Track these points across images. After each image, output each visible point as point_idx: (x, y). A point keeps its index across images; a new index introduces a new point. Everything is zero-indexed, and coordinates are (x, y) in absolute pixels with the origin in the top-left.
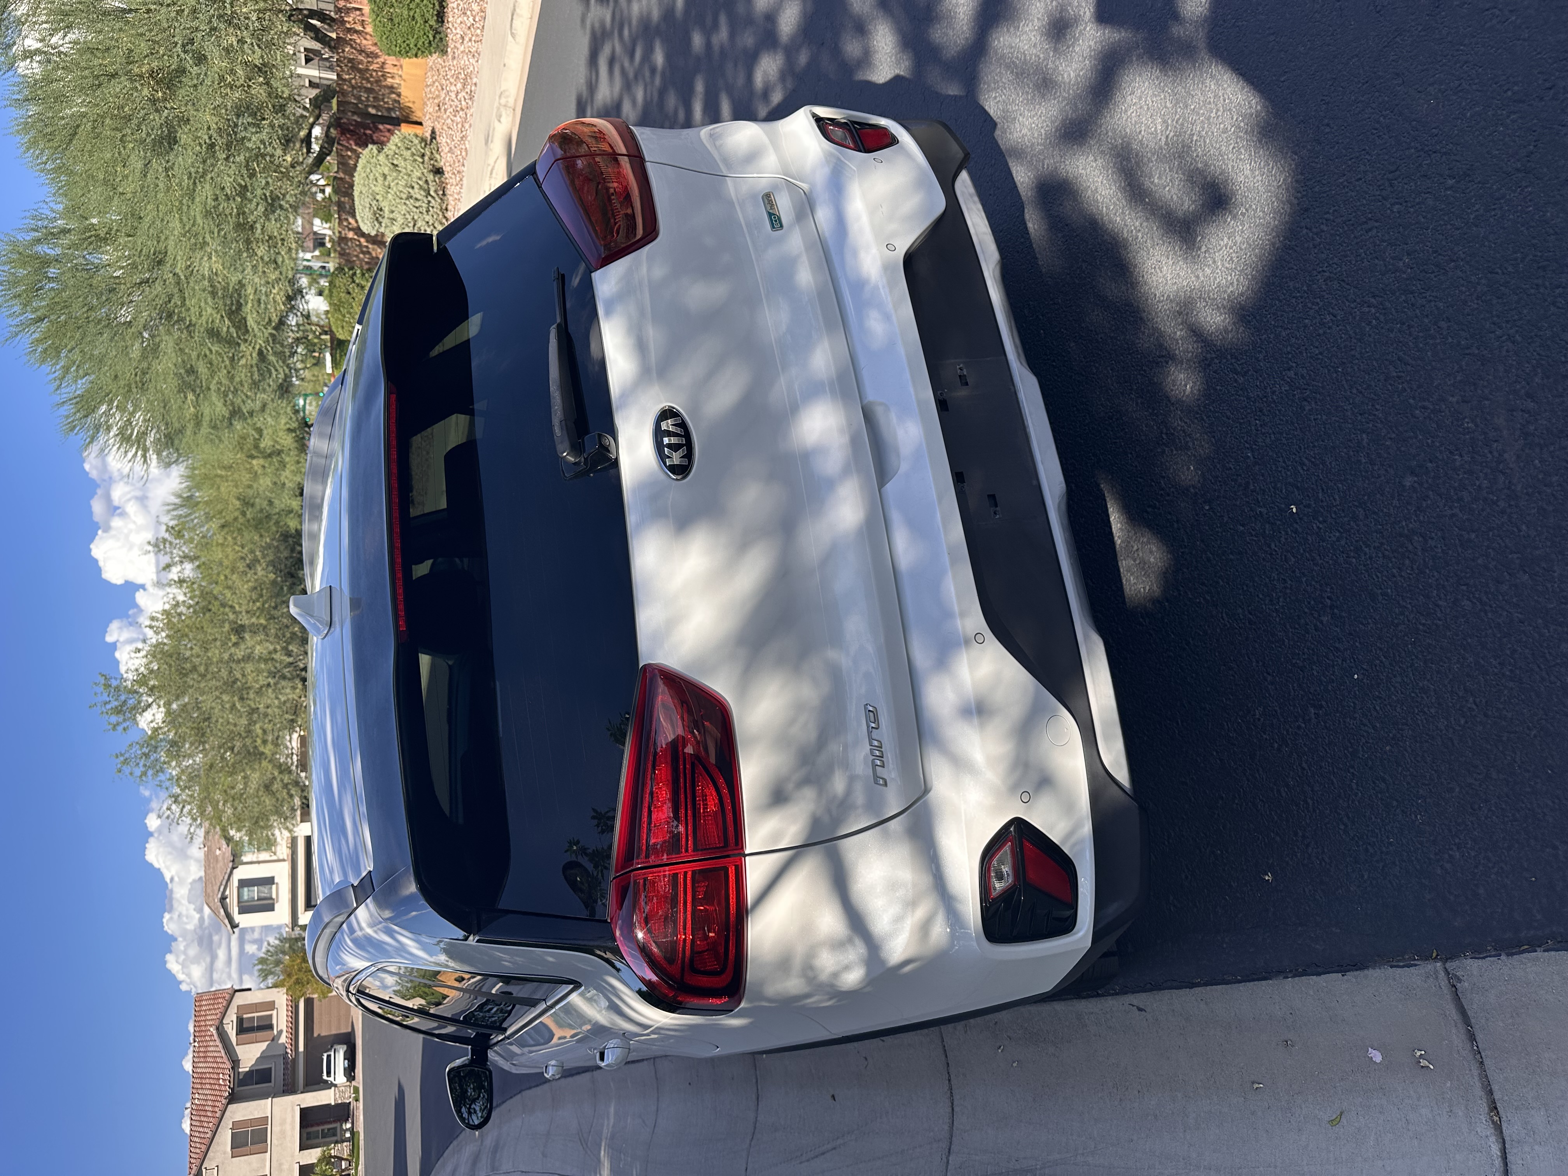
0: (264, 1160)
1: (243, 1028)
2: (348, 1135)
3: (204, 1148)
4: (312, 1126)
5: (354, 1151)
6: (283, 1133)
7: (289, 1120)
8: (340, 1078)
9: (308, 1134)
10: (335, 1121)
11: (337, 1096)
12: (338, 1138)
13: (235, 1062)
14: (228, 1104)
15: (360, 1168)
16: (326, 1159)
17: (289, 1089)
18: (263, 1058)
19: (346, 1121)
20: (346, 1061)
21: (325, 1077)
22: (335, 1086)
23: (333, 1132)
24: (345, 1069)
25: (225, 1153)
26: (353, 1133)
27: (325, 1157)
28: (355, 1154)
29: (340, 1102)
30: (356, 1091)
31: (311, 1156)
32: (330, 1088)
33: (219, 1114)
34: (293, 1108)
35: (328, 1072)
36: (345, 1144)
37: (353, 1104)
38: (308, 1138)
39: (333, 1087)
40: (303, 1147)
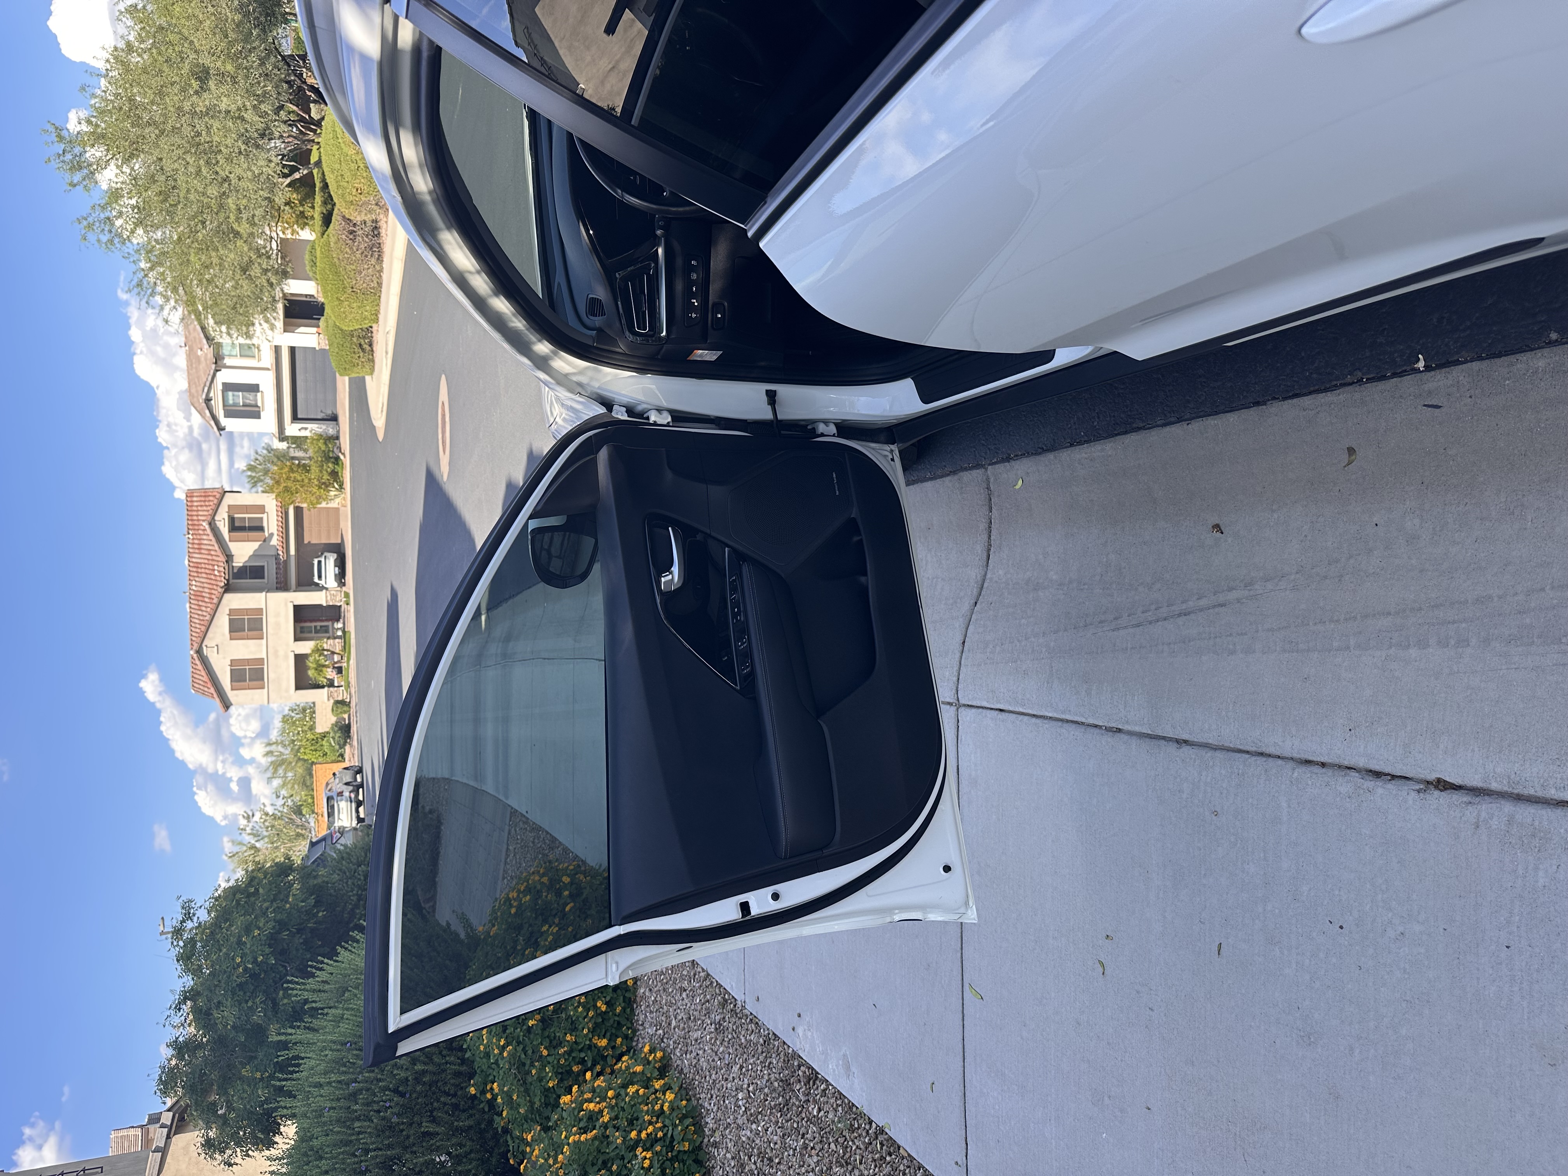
0: (260, 645)
1: (234, 527)
2: (340, 633)
3: (203, 628)
4: (305, 621)
5: (345, 647)
6: (278, 624)
7: (283, 614)
8: (331, 582)
9: (302, 628)
10: (327, 620)
11: (329, 598)
12: (330, 634)
13: (229, 558)
14: (224, 593)
15: (352, 662)
16: (319, 651)
17: (282, 586)
18: (255, 556)
19: (338, 620)
20: (337, 569)
21: (316, 580)
22: (327, 589)
23: (325, 630)
24: (336, 575)
25: (223, 635)
26: (344, 632)
27: (318, 650)
28: (347, 650)
29: (331, 604)
30: (347, 595)
31: (305, 647)
32: (322, 590)
33: (215, 601)
34: (286, 605)
35: (320, 577)
36: (337, 640)
37: (344, 606)
38: (302, 632)
39: (324, 591)
40: (296, 639)
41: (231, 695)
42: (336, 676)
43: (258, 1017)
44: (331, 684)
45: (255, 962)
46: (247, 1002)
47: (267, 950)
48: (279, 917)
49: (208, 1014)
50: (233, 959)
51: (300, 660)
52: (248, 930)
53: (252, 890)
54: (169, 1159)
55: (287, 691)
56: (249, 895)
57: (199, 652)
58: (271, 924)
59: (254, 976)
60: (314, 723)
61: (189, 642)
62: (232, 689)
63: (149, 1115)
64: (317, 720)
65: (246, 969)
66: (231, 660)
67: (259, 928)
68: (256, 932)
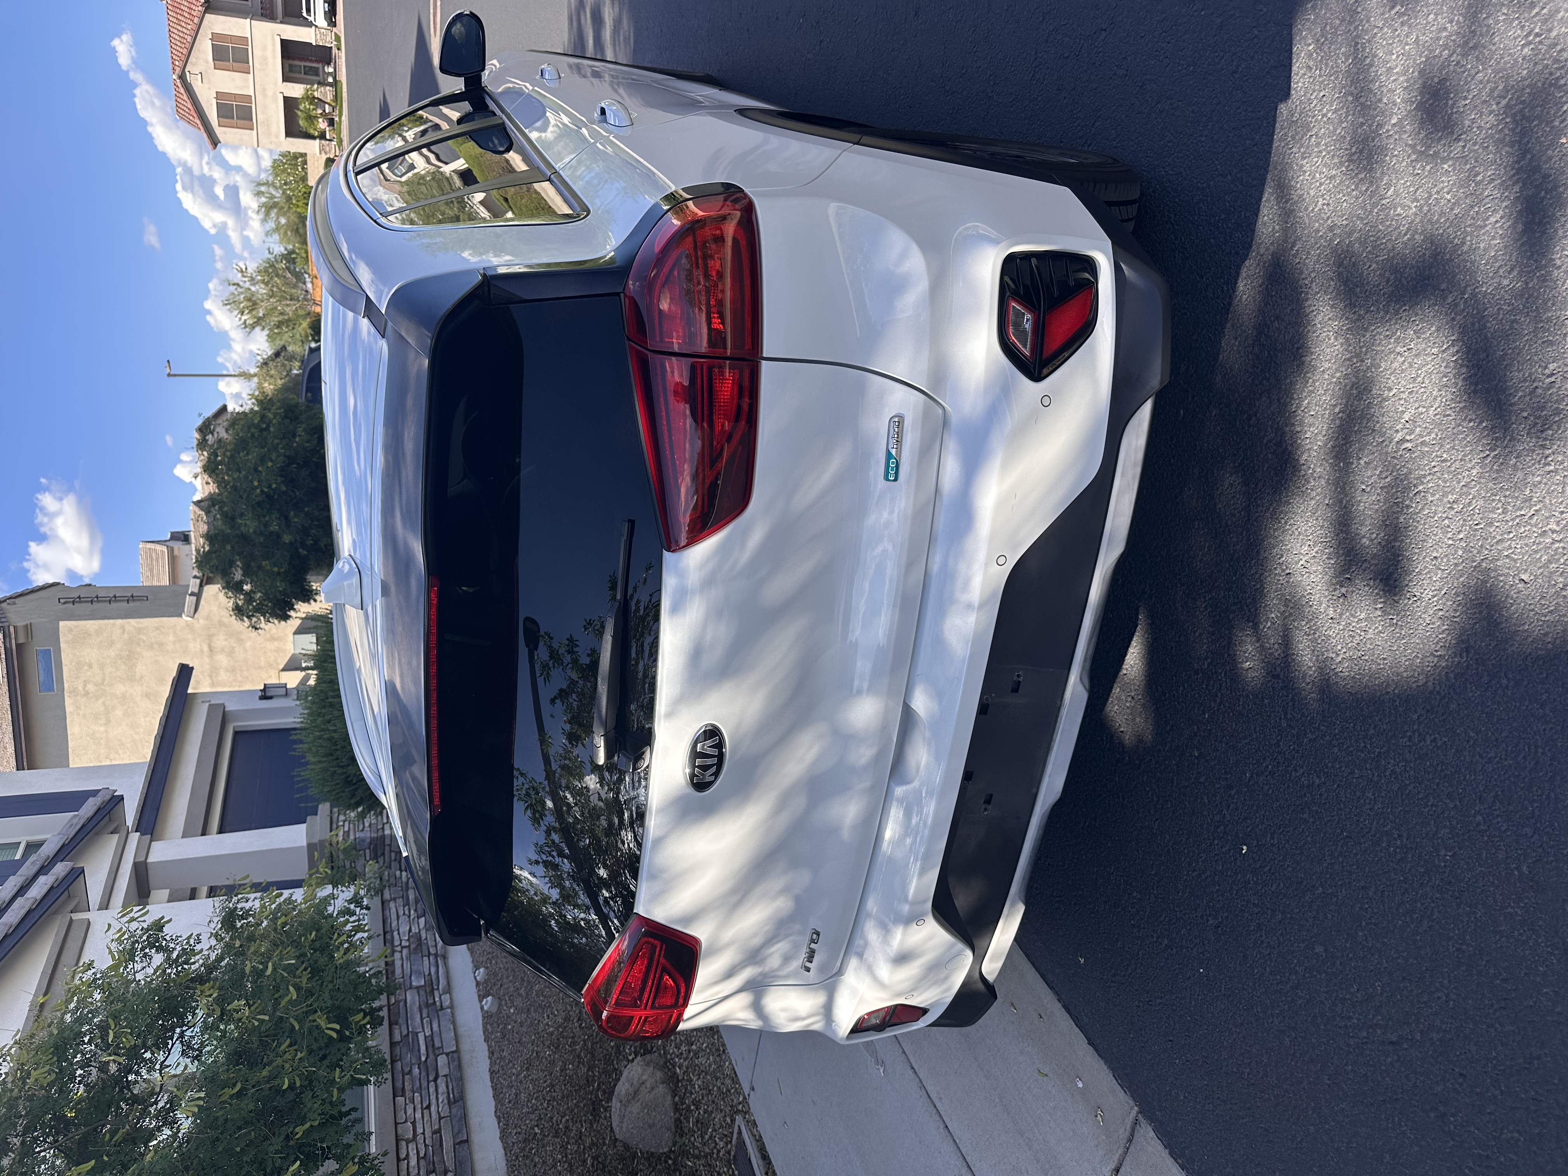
0: (247, 80)
2: (330, 80)
3: (185, 51)
4: (294, 59)
5: (337, 97)
6: (265, 59)
7: (270, 47)
8: (321, 21)
9: (290, 66)
10: (316, 61)
11: (318, 37)
12: (321, 78)
14: (205, 12)
15: (343, 118)
16: (310, 98)
17: (268, 14)
19: (329, 64)
20: (326, 5)
21: (305, 14)
22: (316, 26)
23: (315, 71)
24: (325, 12)
25: (207, 62)
26: (335, 78)
27: (308, 97)
28: (339, 102)
29: (321, 44)
30: (338, 38)
31: (296, 90)
32: (311, 27)
33: (196, 20)
34: (273, 36)
35: (308, 10)
36: (328, 88)
37: (335, 51)
38: (291, 71)
39: (314, 27)
40: (286, 79)
41: (219, 131)
42: (327, 129)
43: (274, 527)
44: (322, 136)
45: (270, 487)
46: (264, 516)
47: (280, 479)
48: (288, 453)
49: (233, 519)
50: (251, 481)
51: (290, 104)
52: (262, 460)
53: (264, 426)
54: (202, 602)
55: (277, 136)
56: (262, 430)
57: (182, 77)
58: (281, 459)
59: (268, 497)
60: (306, 173)
61: (171, 66)
62: (219, 126)
63: (172, 533)
64: (309, 171)
65: (262, 491)
66: (217, 92)
67: (272, 461)
68: (270, 464)
